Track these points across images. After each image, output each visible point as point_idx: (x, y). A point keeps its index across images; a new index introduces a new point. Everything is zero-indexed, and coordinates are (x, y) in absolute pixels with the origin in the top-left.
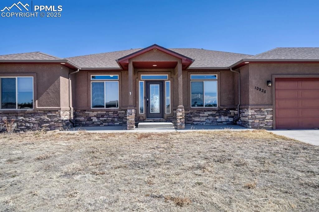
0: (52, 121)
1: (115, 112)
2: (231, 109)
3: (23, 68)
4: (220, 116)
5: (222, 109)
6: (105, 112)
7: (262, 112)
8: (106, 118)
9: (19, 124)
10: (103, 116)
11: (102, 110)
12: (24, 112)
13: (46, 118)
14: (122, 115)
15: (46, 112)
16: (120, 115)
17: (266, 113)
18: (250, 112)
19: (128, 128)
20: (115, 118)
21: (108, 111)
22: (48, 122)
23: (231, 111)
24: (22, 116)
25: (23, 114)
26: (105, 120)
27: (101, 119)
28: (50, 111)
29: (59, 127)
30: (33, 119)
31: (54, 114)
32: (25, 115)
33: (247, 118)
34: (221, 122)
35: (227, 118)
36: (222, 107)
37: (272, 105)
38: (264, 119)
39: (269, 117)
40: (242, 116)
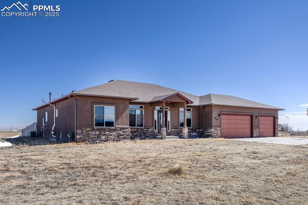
0: (125, 135)
1: (142, 130)
2: (197, 129)
3: (109, 101)
4: (192, 132)
5: (193, 129)
6: (136, 130)
7: (217, 130)
8: (137, 133)
9: (107, 136)
10: (135, 132)
11: (134, 128)
12: (109, 129)
13: (121, 132)
14: (146, 132)
15: (122, 129)
16: (145, 132)
17: (218, 131)
18: (213, 130)
19: (163, 139)
20: (142, 133)
21: (138, 129)
22: (123, 135)
23: (197, 130)
24: (108, 131)
25: (108, 130)
26: (136, 135)
27: (134, 134)
28: (124, 129)
29: (128, 138)
30: (115, 133)
31: (126, 130)
32: (110, 131)
33: (211, 133)
34: (193, 136)
35: (196, 133)
36: (193, 127)
37: (220, 126)
38: (218, 133)
39: (219, 132)
40: (206, 132)
